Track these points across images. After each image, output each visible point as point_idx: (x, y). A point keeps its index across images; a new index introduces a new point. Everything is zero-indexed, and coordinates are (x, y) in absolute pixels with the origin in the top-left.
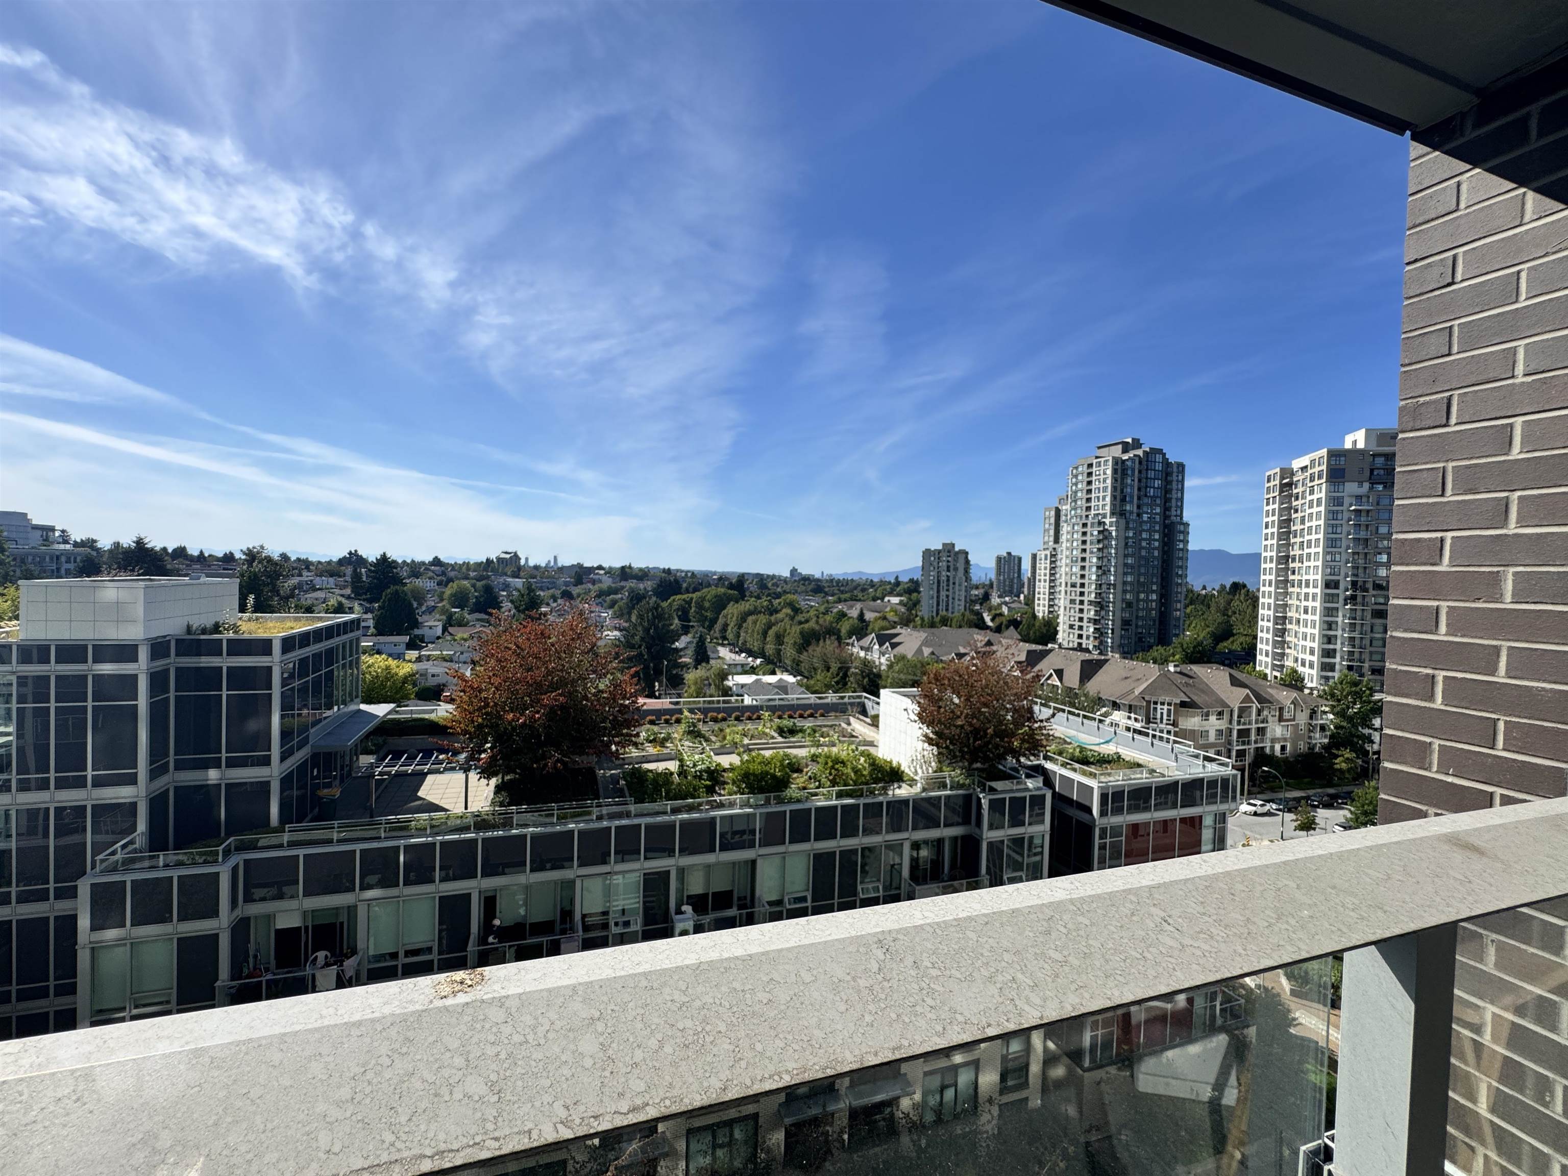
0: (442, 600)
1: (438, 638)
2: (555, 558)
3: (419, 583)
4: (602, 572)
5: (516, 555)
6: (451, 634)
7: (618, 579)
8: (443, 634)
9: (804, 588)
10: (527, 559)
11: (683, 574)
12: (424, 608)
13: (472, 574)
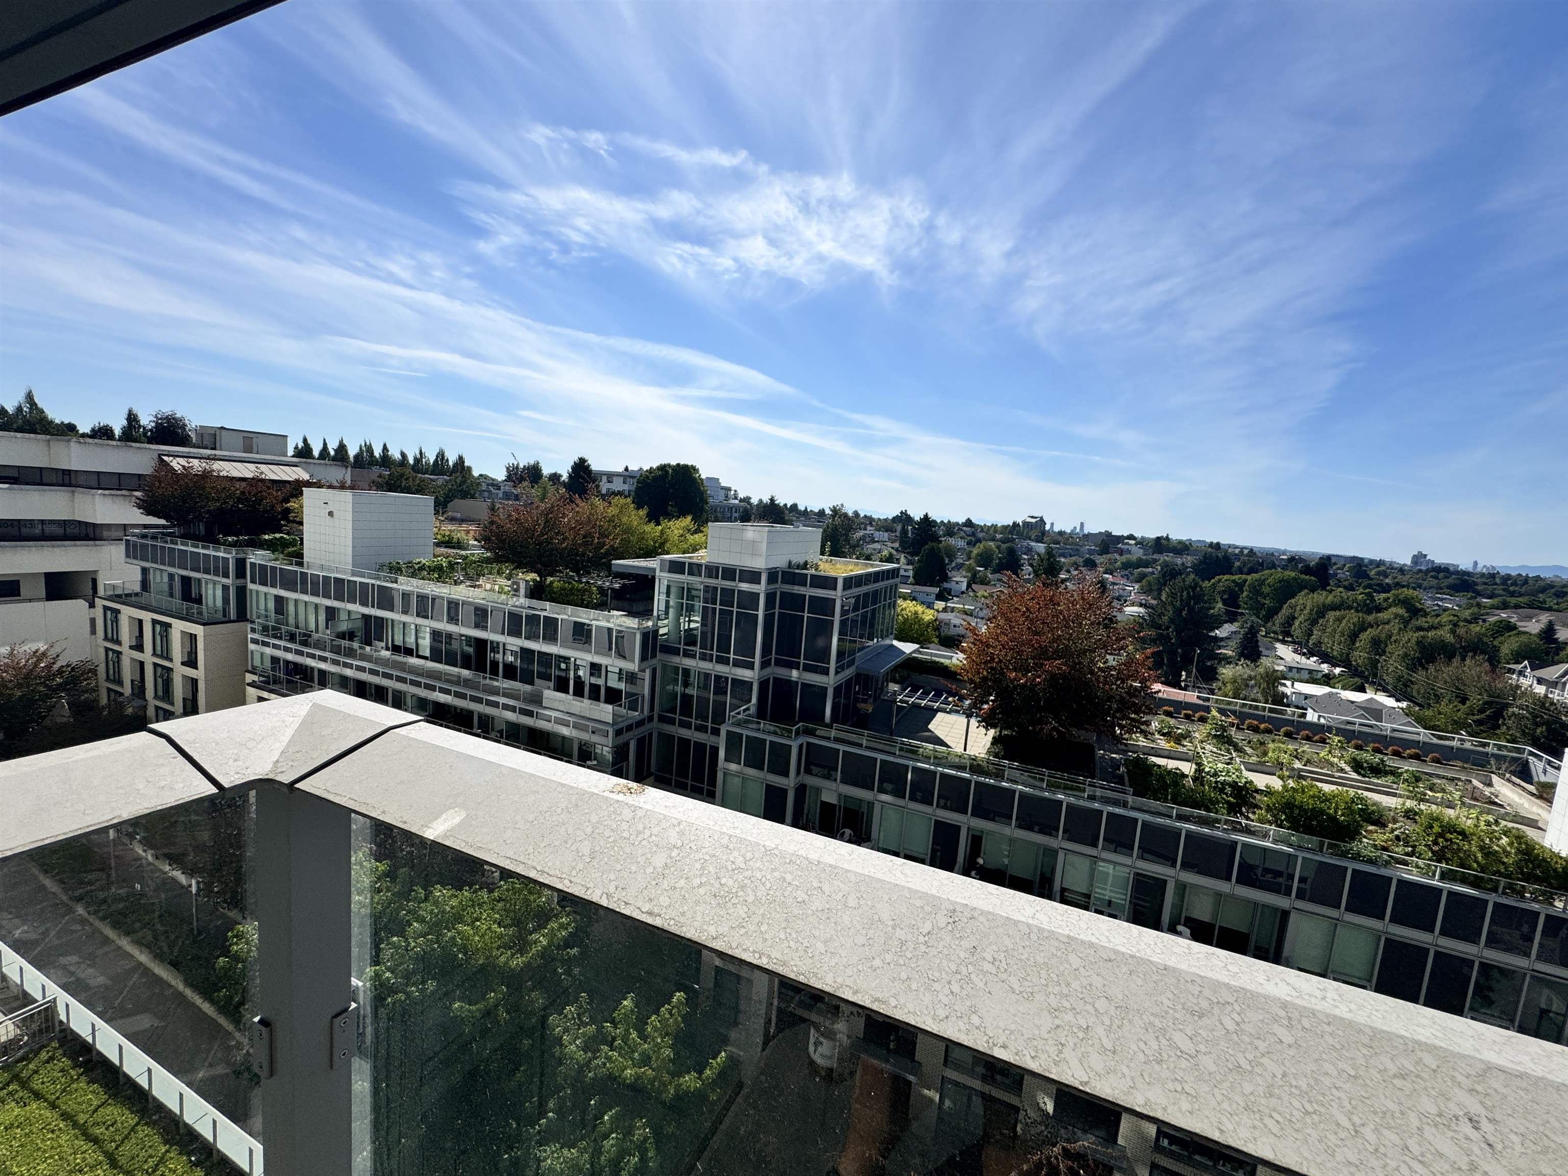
0: (969, 558)
1: (963, 593)
2: (1082, 524)
3: (952, 541)
4: (1132, 542)
5: (1042, 520)
6: (974, 591)
7: (1151, 551)
8: (967, 589)
9: (1434, 582)
10: (1052, 524)
11: (1237, 551)
12: (953, 565)
13: (999, 536)
